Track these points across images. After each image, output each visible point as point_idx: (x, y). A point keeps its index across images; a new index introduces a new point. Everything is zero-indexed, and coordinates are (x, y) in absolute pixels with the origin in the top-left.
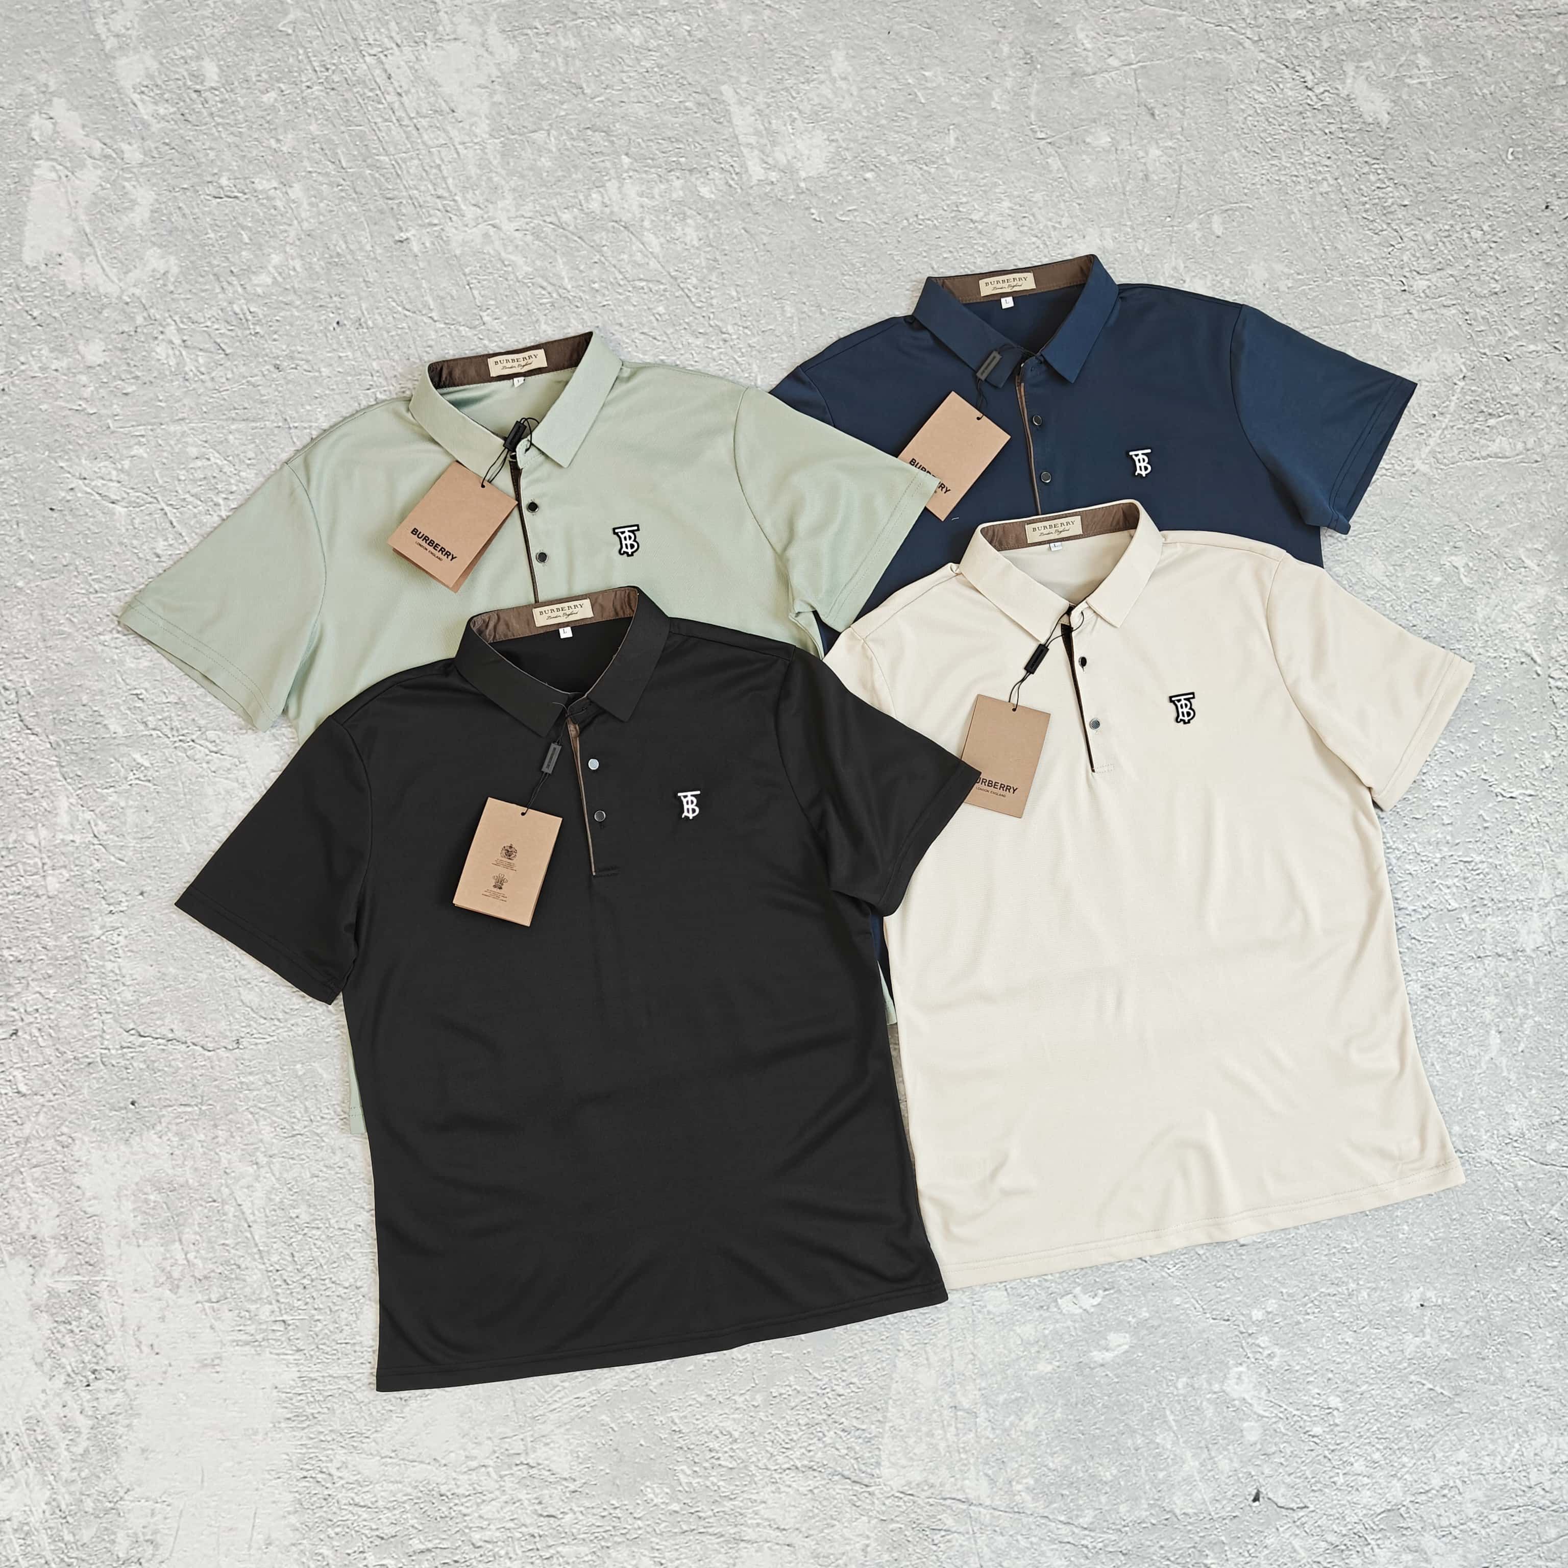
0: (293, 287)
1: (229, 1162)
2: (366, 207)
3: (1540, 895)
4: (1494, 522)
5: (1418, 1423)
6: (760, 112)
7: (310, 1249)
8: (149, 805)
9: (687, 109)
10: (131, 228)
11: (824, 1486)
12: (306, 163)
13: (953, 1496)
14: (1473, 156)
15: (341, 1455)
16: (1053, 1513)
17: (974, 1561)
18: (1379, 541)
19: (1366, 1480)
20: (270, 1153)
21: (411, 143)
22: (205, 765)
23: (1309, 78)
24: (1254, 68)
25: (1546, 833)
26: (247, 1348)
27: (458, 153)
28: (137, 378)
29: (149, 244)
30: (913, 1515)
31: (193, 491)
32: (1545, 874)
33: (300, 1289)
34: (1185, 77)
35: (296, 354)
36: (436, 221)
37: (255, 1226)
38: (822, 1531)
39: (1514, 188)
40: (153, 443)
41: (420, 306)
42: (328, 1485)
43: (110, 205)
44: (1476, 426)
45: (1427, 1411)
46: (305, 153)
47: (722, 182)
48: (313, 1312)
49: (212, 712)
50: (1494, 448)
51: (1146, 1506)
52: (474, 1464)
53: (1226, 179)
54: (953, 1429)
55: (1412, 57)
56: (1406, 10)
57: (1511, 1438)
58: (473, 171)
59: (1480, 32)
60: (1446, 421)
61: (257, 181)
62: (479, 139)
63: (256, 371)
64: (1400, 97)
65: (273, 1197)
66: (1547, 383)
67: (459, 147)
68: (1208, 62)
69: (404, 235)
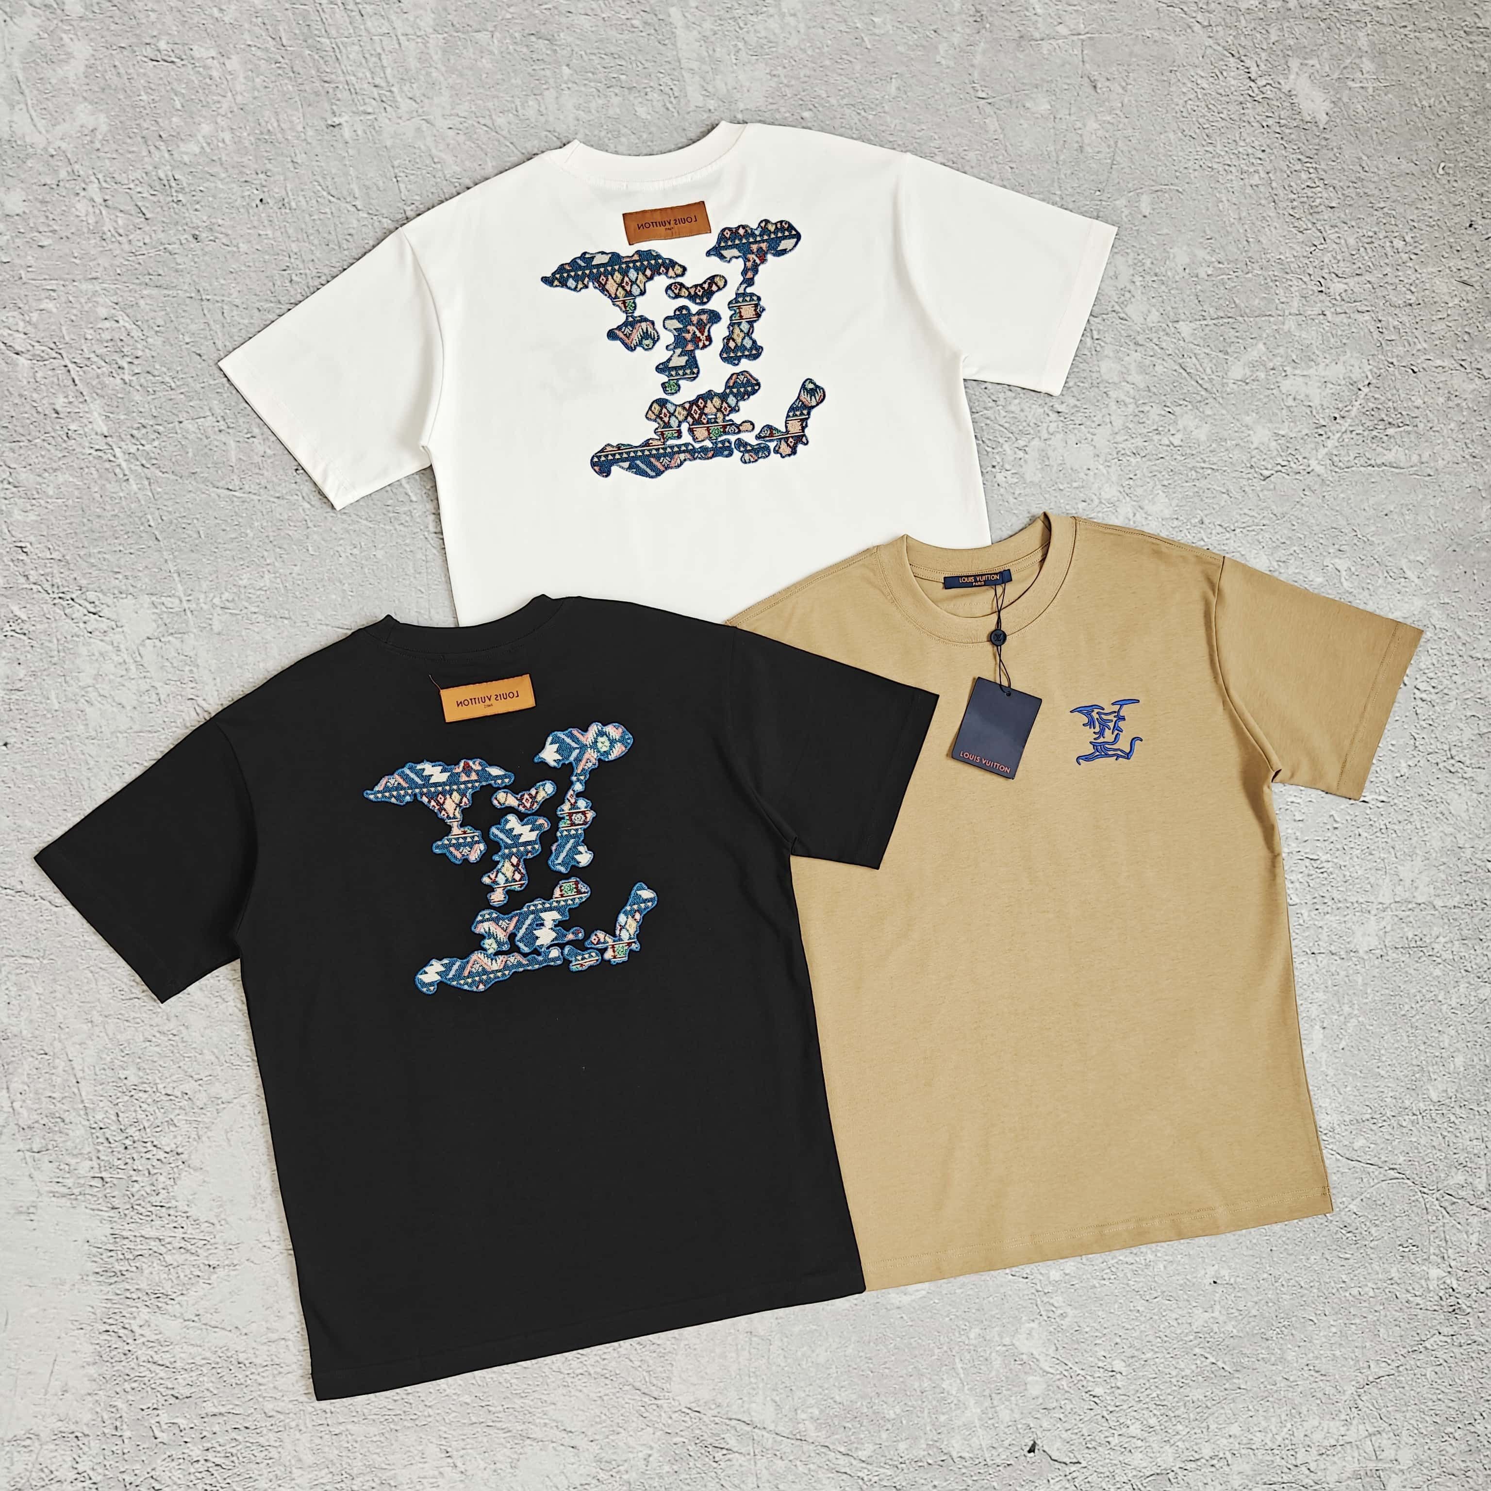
0: (220, 159)
1: (65, 1018)
2: (302, 87)
3: (1380, 900)
4: (1380, 530)
5: (1197, 1394)
6: (705, 38)
7: (135, 1111)
8: (22, 659)
9: (633, 26)
10: (64, 80)
11: (614, 1394)
12: (246, 36)
13: (739, 1417)
14: (1405, 166)
15: (144, 1314)
16: (834, 1444)
17: (751, 1481)
18: (1267, 535)
19: (1139, 1443)
20: (107, 1013)
21: (355, 28)
22: (82, 625)
23: (1254, 69)
24: (1200, 53)
25: (1392, 840)
26: (64, 1200)
27: (400, 44)
28: (54, 231)
29: (81, 99)
30: (698, 1432)
31: (98, 352)
32: (1387, 880)
33: (122, 1149)
34: (1131, 54)
35: (216, 226)
36: (370, 110)
37: (83, 1083)
38: (607, 1437)
39: (1441, 202)
40: (63, 299)
41: (345, 193)
42: (130, 1341)
43: (46, 56)
44: (1375, 433)
45: (1206, 1384)
46: (247, 26)
47: (660, 104)
48: (132, 1172)
49: (95, 573)
50: (1390, 457)
51: (924, 1446)
52: (274, 1336)
53: (1159, 160)
54: (746, 1353)
55: (1357, 61)
56: (1356, 13)
57: (1284, 1417)
58: (413, 63)
59: (1427, 44)
60: (1345, 425)
61: (195, 47)
62: (422, 33)
63: (174, 239)
64: (1340, 99)
65: (104, 1056)
66: (1449, 399)
67: (401, 37)
68: (1155, 41)
69: (337, 120)
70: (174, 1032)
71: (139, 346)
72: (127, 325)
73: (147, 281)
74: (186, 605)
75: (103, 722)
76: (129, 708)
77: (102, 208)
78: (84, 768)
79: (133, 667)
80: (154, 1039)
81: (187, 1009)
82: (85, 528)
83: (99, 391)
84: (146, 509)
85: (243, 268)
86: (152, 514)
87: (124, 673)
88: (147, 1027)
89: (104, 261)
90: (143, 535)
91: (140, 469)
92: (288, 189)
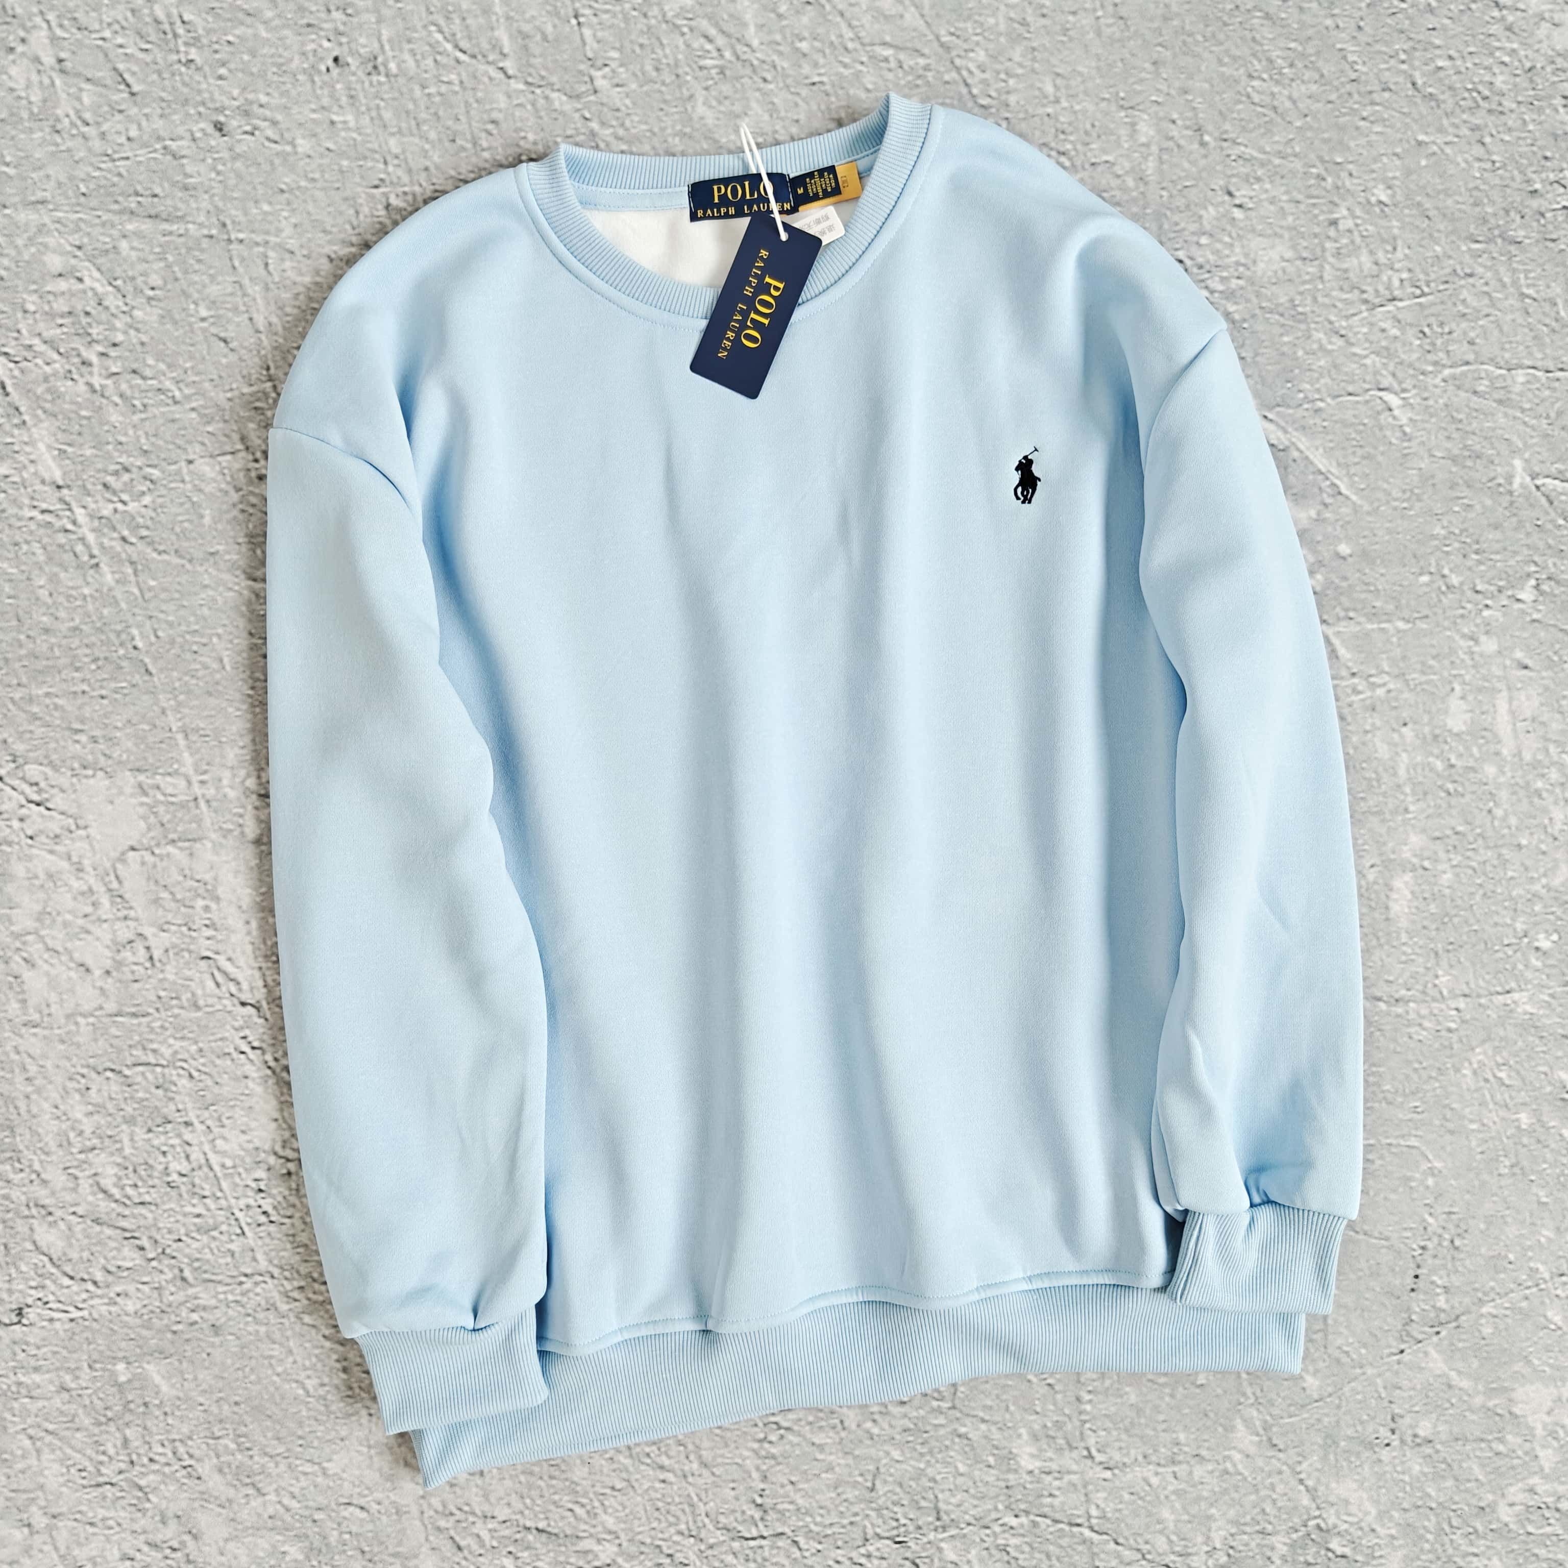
70: (175, 1545)
71: (118, 324)
72: (97, 285)
73: (133, 205)
74: (197, 790)
75: (53, 997)
76: (97, 973)
77: (54, 75)
78: (19, 1079)
79: (105, 901)
80: (138, 1556)
81: (196, 1504)
82: (23, 652)
83: (48, 406)
84: (128, 616)
85: (303, 183)
86: (139, 626)
87: (89, 909)
88: (127, 1535)
89: (56, 171)
90: (125, 664)
91: (118, 546)
92: (384, 38)
